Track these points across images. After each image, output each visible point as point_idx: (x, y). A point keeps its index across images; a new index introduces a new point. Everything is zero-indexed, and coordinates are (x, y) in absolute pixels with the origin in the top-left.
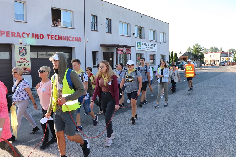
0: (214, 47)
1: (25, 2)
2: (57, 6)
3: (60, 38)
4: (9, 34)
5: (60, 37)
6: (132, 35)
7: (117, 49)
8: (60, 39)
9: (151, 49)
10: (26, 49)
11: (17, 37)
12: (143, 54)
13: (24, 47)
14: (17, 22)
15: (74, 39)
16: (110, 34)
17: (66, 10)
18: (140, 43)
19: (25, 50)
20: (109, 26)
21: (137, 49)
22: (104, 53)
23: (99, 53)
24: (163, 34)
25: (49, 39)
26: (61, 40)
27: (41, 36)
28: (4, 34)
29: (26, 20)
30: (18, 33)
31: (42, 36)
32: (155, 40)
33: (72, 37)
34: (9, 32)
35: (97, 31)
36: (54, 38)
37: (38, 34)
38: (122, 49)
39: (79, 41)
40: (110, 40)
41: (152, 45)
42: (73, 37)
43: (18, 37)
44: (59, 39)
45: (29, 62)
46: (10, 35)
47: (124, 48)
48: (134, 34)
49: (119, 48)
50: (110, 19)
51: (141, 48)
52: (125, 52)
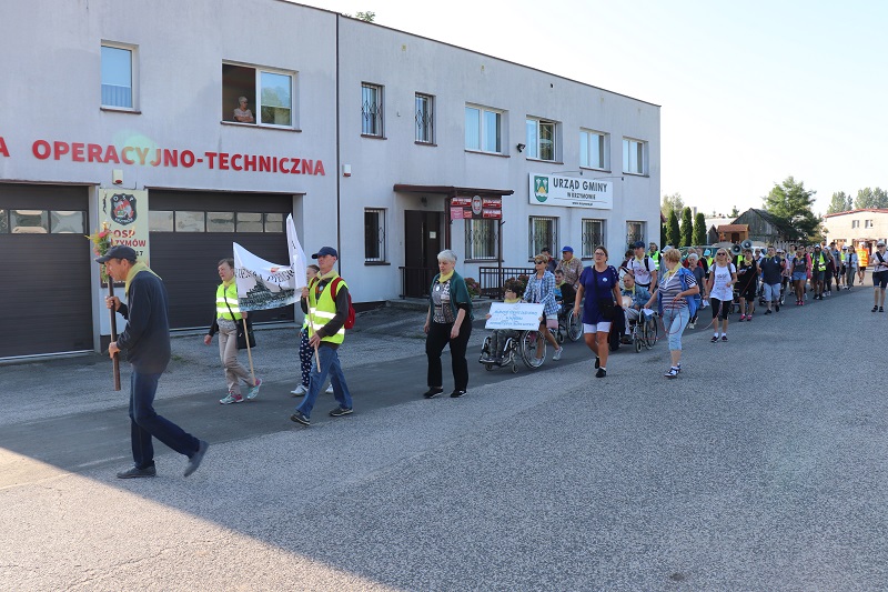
0: (873, 190)
1: (136, 47)
2: (241, 57)
3: (250, 163)
4: (82, 152)
5: (250, 160)
6: (513, 152)
7: (448, 201)
8: (250, 167)
9: (589, 201)
10: (135, 201)
11: (106, 161)
12: (556, 218)
13: (128, 193)
14: (108, 113)
15: (299, 168)
16: (430, 148)
17: (274, 68)
18: (542, 178)
19: (133, 204)
20: (427, 120)
21: (534, 200)
22: (409, 216)
23: (389, 213)
24: (639, 145)
25: (211, 166)
26: (254, 169)
27: (185, 159)
28: (65, 152)
29: (138, 104)
30: (111, 148)
31: (187, 159)
32: (604, 167)
33: (293, 160)
34: (82, 145)
35: (382, 137)
36: (229, 164)
37: (175, 152)
38: (469, 201)
39: (316, 174)
40: (428, 169)
41: (592, 187)
42: (297, 161)
43: (111, 161)
44: (247, 169)
45: (142, 244)
46: (85, 155)
47: (477, 197)
48: (519, 147)
49: (454, 200)
50: (432, 96)
51: (549, 195)
52: (477, 212)
